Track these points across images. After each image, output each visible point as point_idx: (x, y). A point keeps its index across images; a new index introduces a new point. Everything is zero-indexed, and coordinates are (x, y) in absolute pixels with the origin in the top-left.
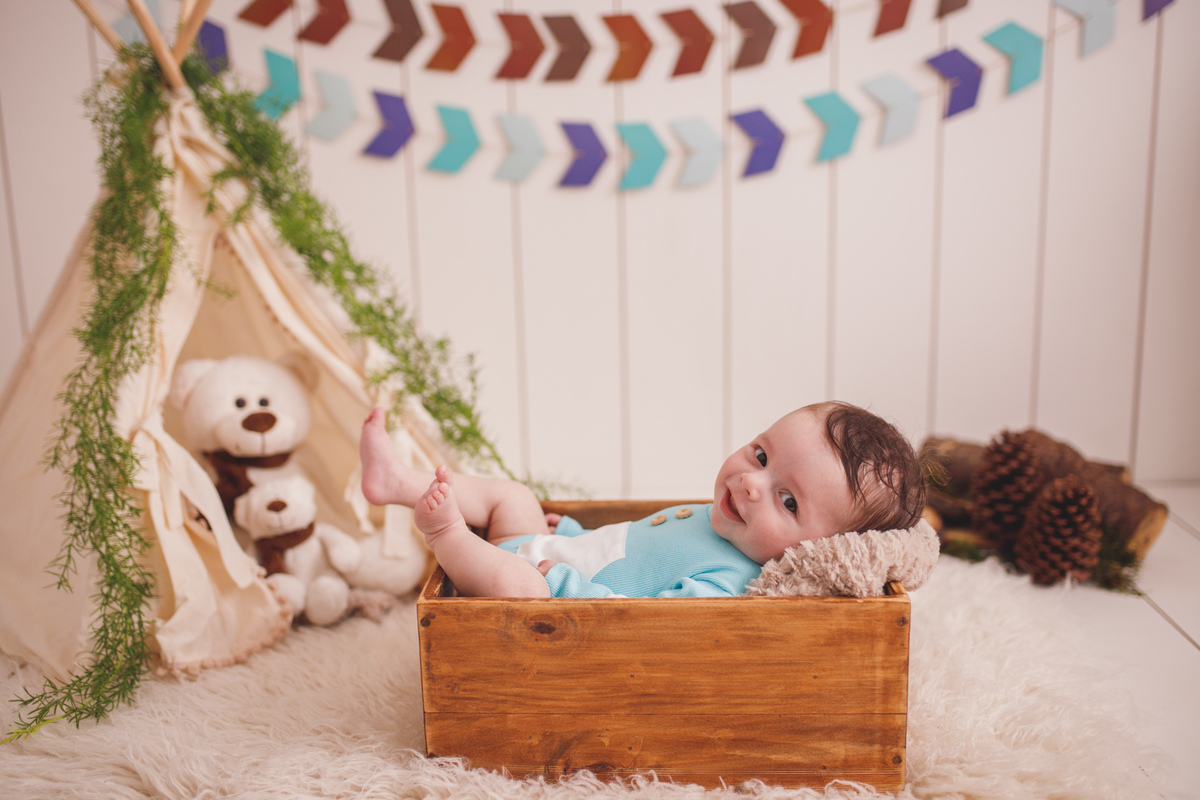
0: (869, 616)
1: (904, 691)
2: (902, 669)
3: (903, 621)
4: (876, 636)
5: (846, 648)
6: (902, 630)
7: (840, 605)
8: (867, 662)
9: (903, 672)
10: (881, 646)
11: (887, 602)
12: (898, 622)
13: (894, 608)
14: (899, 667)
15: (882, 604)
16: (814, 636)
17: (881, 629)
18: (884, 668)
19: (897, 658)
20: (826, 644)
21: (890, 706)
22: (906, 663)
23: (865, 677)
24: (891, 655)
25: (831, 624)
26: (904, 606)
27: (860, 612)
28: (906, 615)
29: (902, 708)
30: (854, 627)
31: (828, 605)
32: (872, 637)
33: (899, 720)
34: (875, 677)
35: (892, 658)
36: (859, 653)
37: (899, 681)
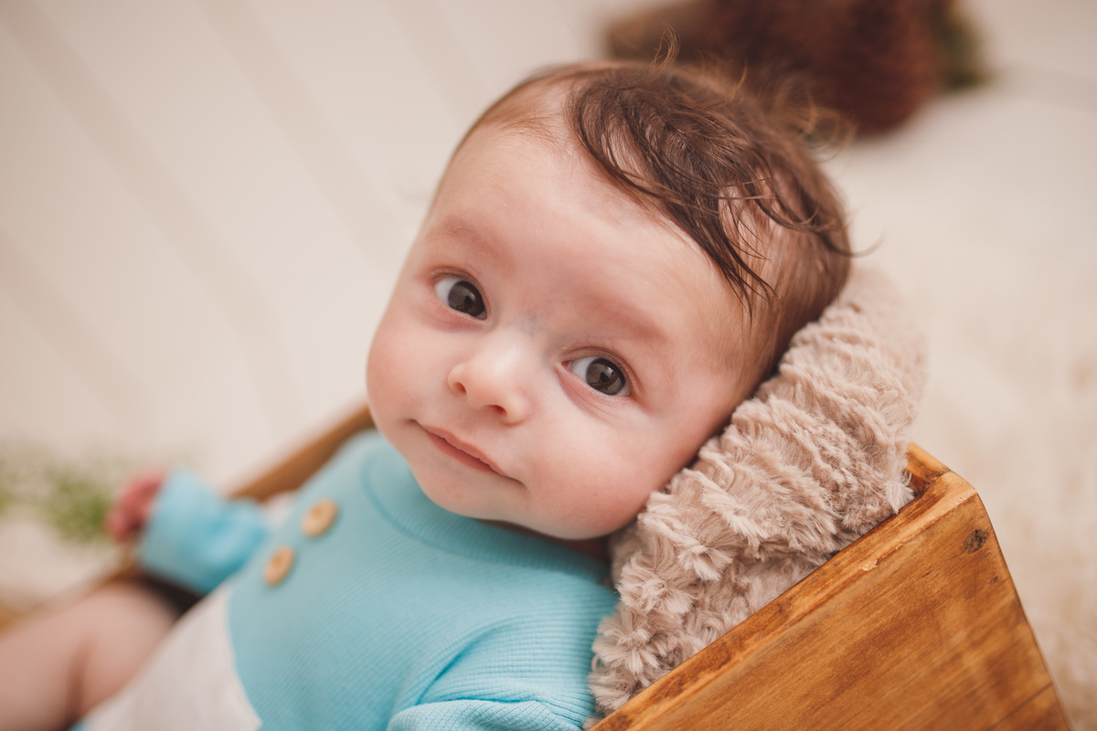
0: (903, 578)
1: (1033, 652)
2: (1012, 620)
3: (977, 538)
4: (935, 604)
5: (883, 668)
6: (985, 555)
7: (831, 605)
8: (938, 659)
9: (1017, 623)
10: (954, 614)
11: (929, 527)
12: (967, 547)
13: (948, 527)
14: (1006, 621)
15: (922, 538)
16: (806, 696)
17: (938, 584)
18: (975, 645)
19: (996, 609)
20: (838, 693)
21: (1016, 694)
22: (1017, 606)
23: (948, 685)
24: (980, 613)
25: (831, 651)
26: (966, 511)
27: (881, 586)
28: (980, 524)
29: (1039, 679)
30: (884, 620)
31: (806, 622)
32: (927, 610)
33: (1042, 703)
34: (965, 672)
35: (987, 616)
36: (915, 656)
37: (1015, 645)
